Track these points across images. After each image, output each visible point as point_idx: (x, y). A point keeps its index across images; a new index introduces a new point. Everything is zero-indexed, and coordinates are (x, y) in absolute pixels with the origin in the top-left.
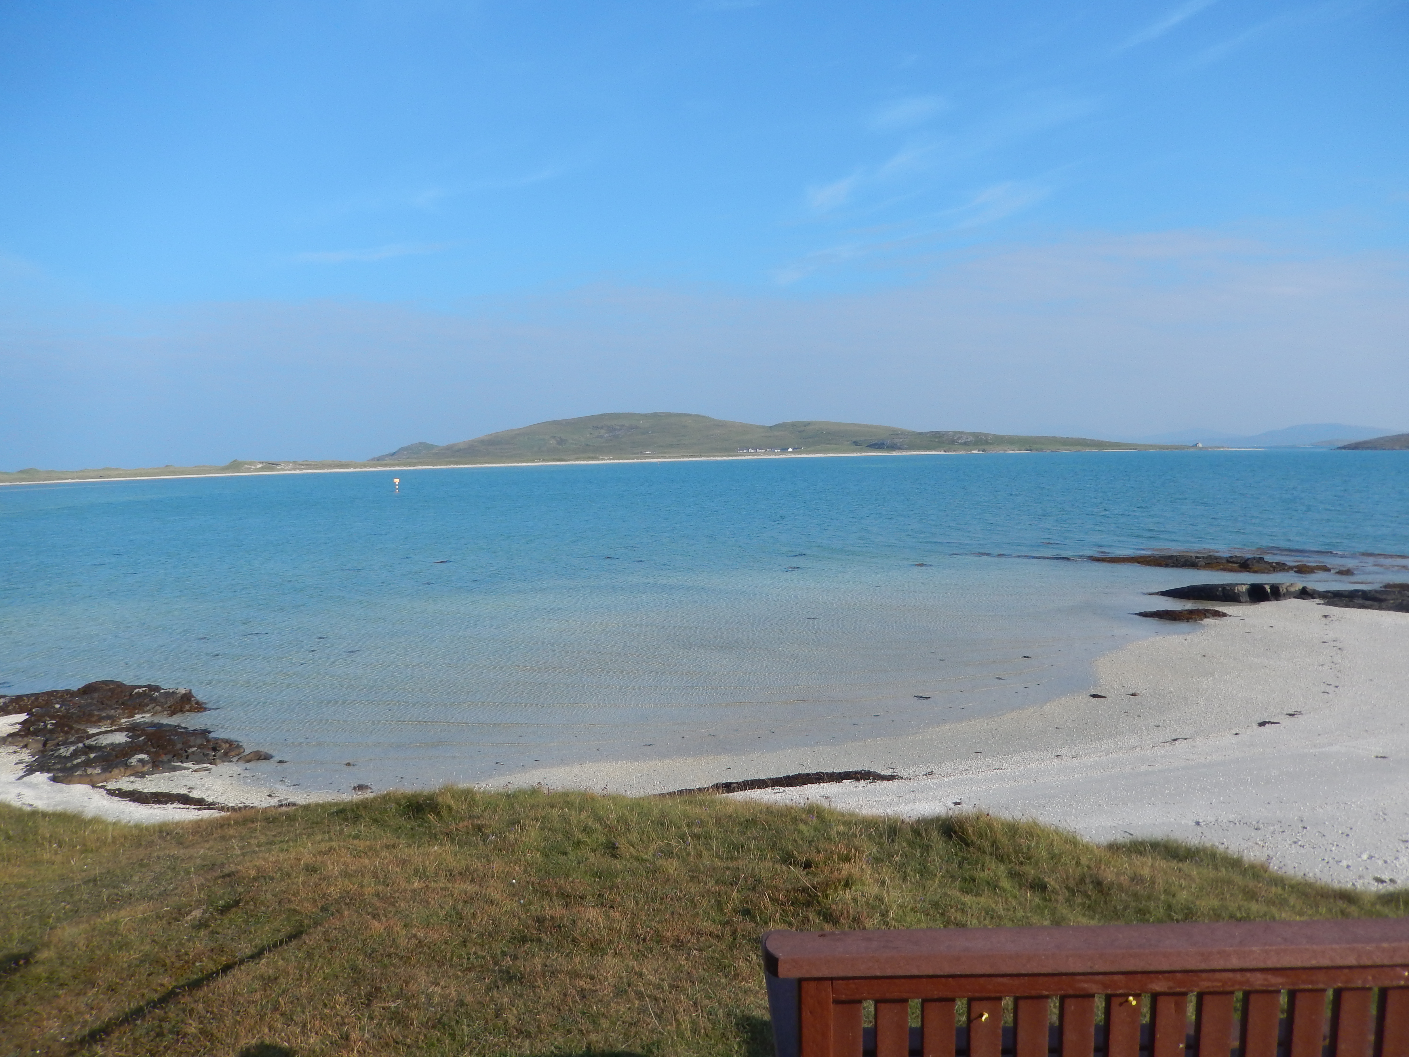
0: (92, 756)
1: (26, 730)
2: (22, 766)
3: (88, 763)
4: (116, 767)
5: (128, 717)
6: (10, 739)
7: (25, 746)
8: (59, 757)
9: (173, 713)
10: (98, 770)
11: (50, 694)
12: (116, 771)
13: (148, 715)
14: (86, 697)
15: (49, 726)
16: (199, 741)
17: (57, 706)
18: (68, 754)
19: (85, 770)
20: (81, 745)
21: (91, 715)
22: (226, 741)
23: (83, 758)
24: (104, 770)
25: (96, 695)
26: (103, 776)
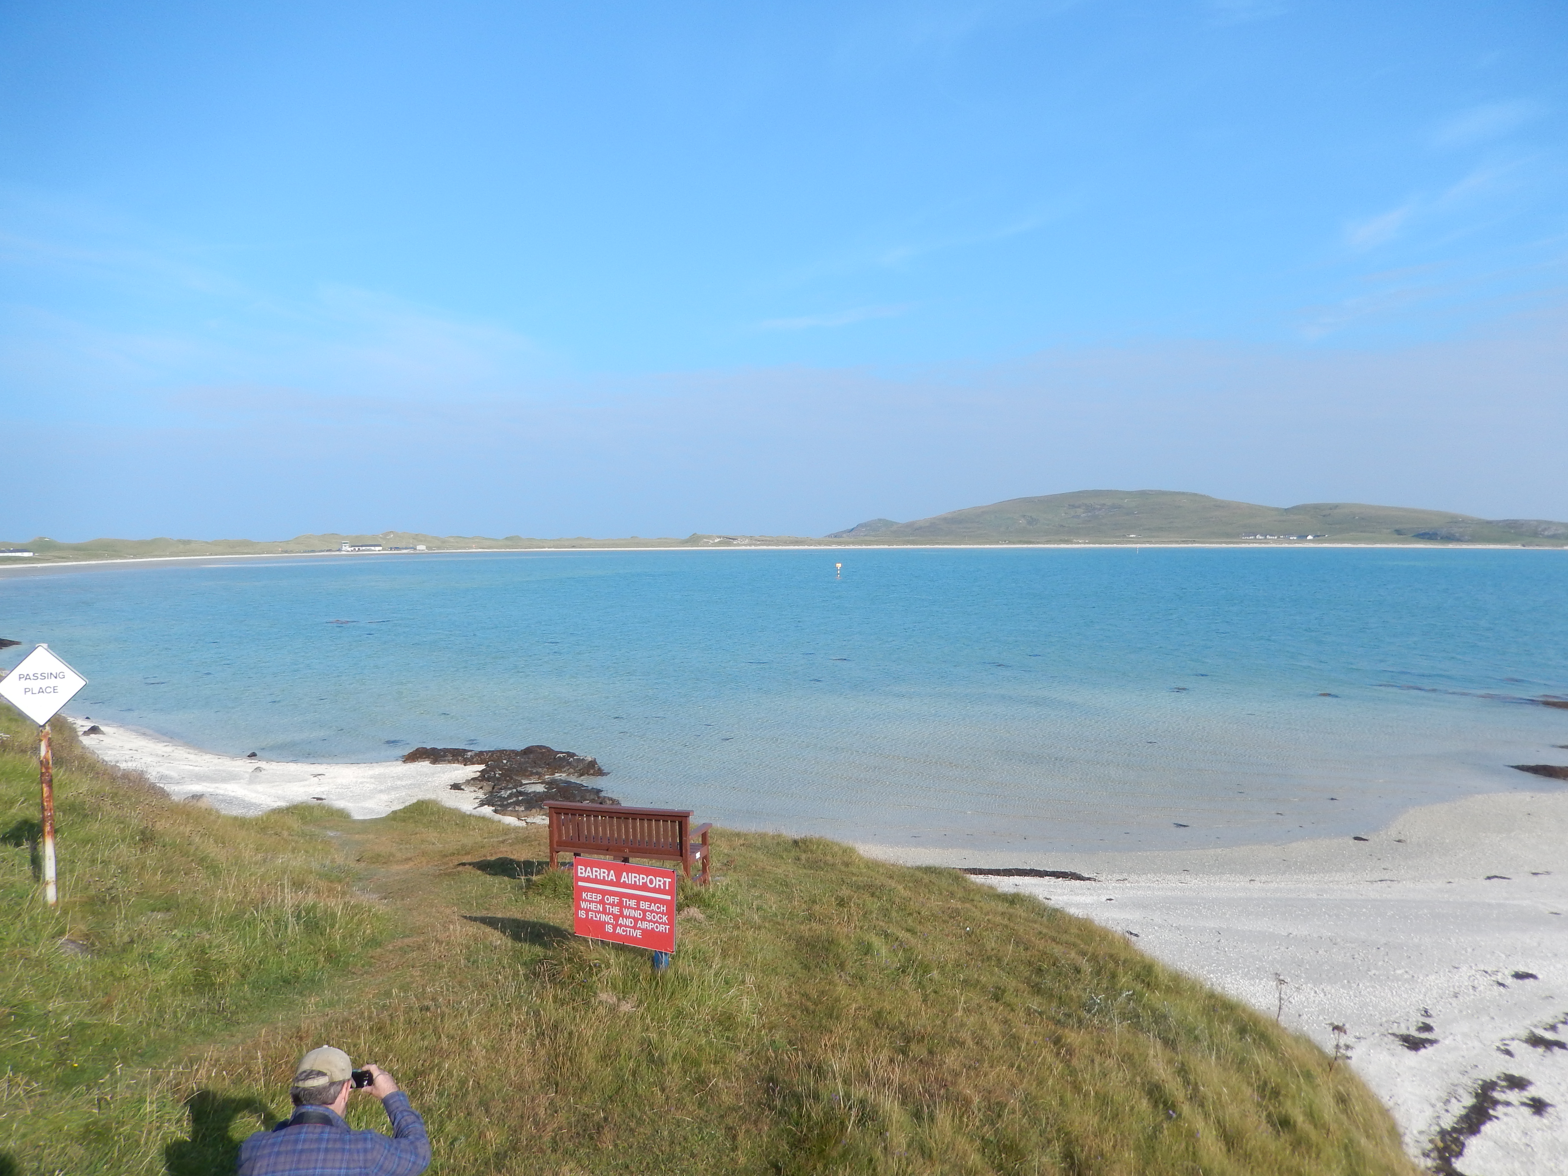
0: (520, 798)
1: (483, 777)
2: (478, 801)
3: (517, 803)
4: (534, 808)
5: (550, 775)
6: (472, 782)
7: (481, 788)
8: (500, 797)
9: (581, 775)
10: (522, 808)
11: (502, 752)
12: (534, 811)
13: (564, 775)
14: (525, 756)
15: (497, 775)
16: (592, 797)
17: (505, 762)
18: (506, 796)
19: (515, 808)
20: (515, 790)
21: (526, 770)
22: (611, 799)
23: (514, 799)
24: (527, 809)
25: (531, 756)
26: (525, 813)
